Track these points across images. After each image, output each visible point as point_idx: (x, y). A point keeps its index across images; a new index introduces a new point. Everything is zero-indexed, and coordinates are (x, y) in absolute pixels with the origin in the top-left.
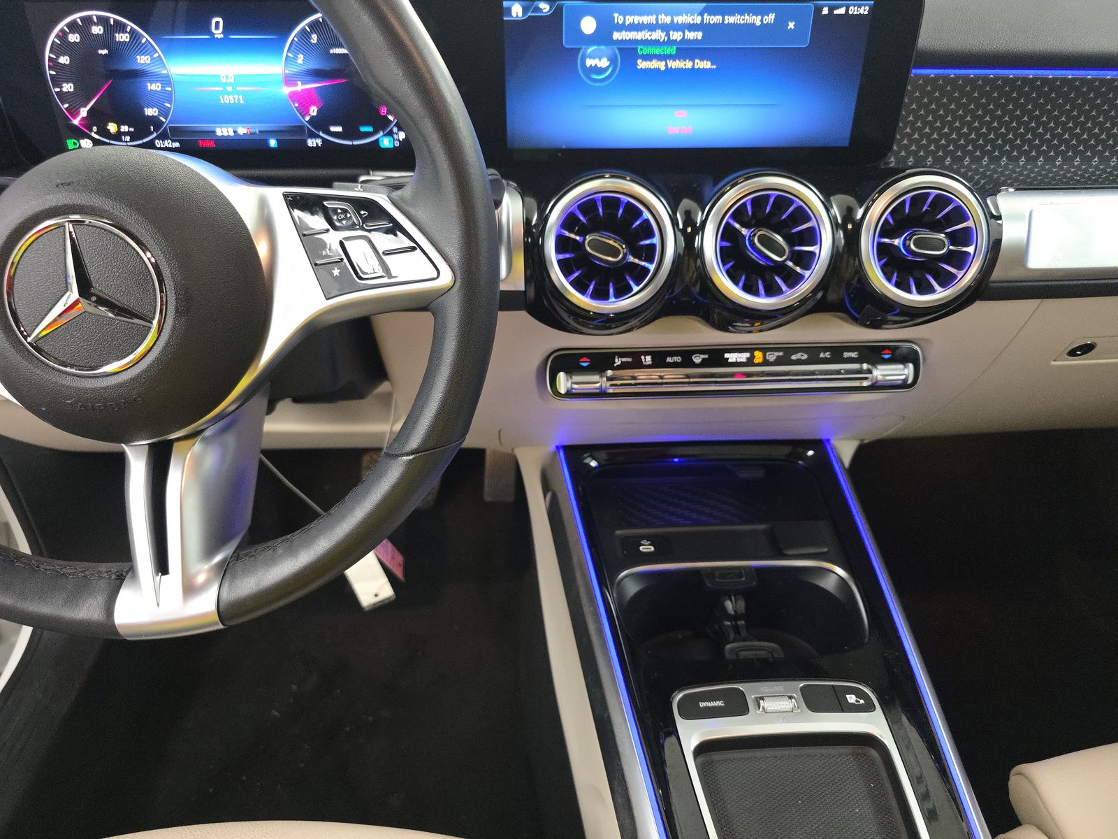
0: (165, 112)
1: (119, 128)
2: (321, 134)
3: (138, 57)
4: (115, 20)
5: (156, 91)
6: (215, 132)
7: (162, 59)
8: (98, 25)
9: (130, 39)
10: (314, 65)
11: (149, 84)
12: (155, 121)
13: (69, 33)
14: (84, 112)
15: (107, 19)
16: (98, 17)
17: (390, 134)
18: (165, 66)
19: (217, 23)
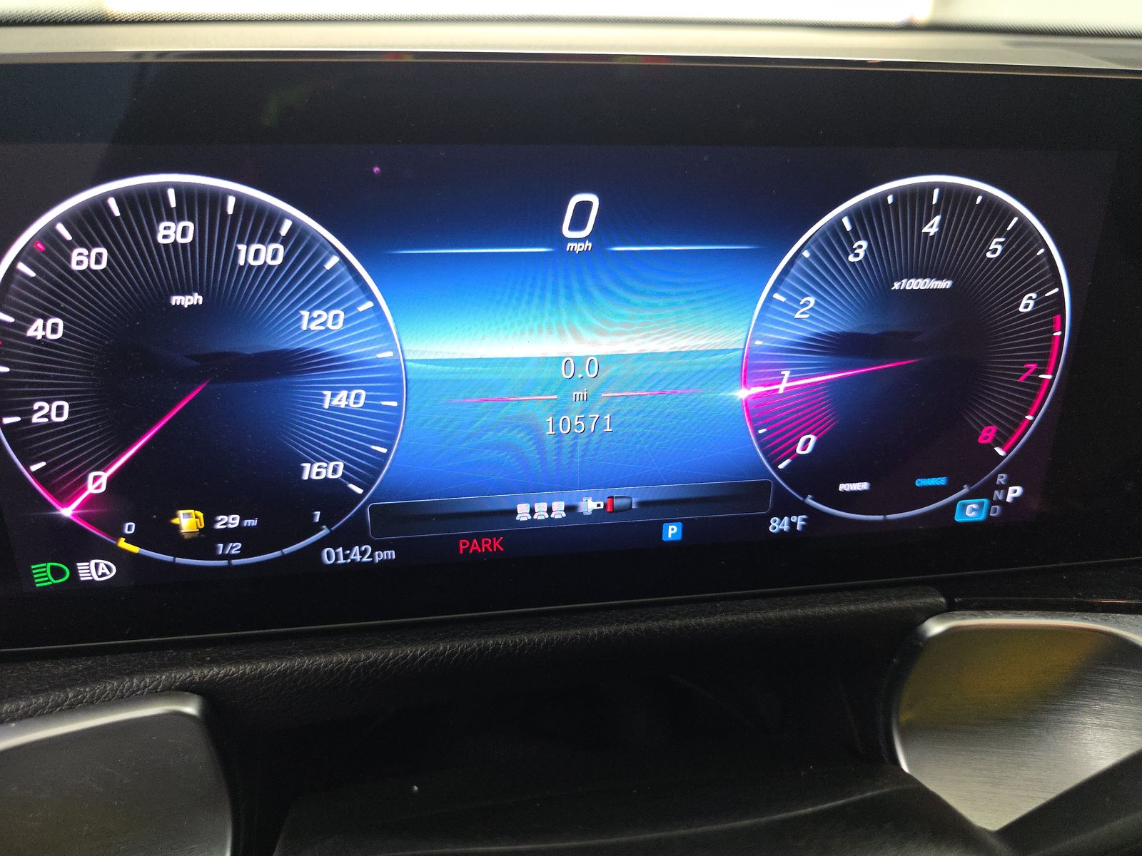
0: (366, 470)
1: (210, 520)
2: (810, 501)
3: (305, 314)
4: (240, 199)
5: (347, 410)
6: (515, 512)
7: (382, 316)
8: (181, 219)
9: (286, 259)
10: (837, 323)
11: (328, 393)
12: (331, 495)
13: (71, 246)
14: (97, 483)
15: (218, 198)
16: (180, 190)
17: (985, 491)
18: (390, 337)
19: (584, 208)
